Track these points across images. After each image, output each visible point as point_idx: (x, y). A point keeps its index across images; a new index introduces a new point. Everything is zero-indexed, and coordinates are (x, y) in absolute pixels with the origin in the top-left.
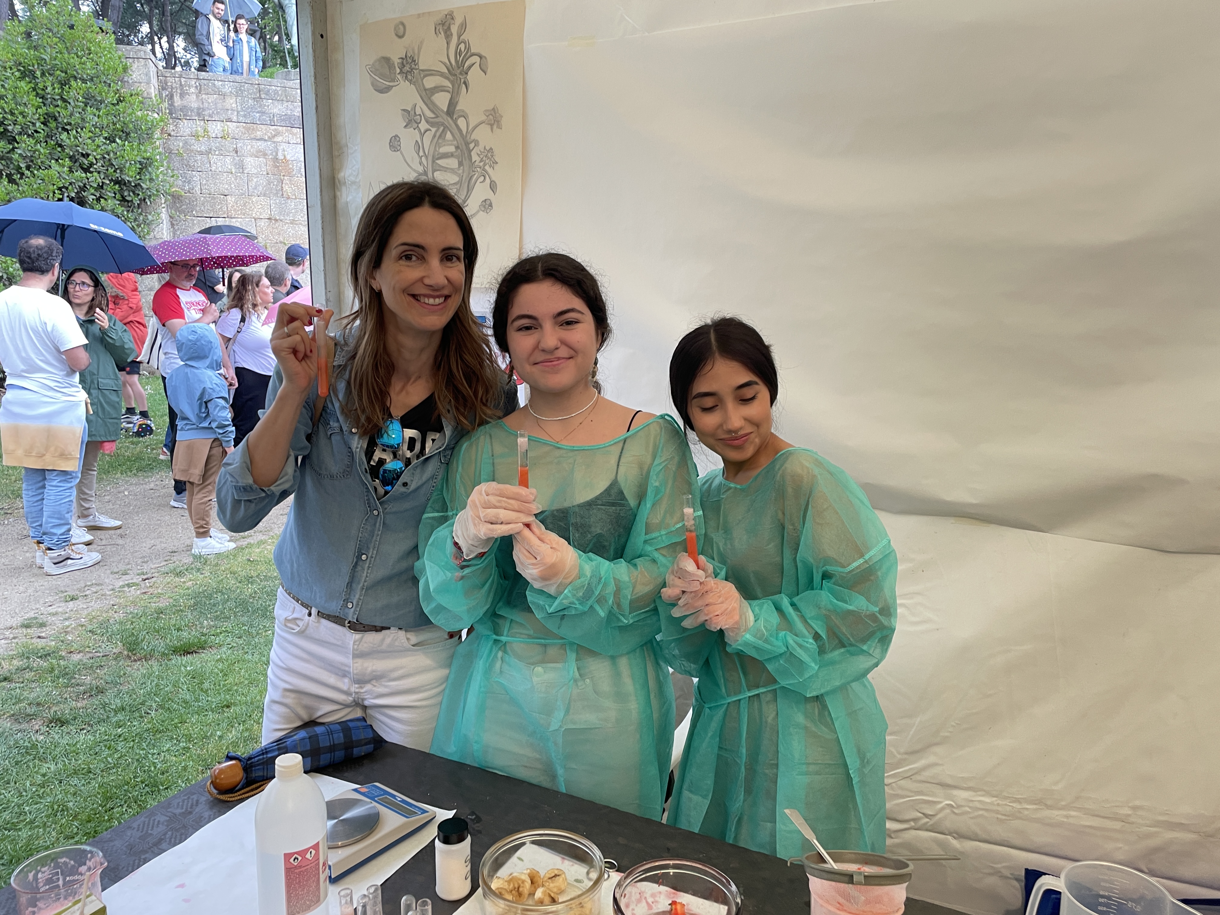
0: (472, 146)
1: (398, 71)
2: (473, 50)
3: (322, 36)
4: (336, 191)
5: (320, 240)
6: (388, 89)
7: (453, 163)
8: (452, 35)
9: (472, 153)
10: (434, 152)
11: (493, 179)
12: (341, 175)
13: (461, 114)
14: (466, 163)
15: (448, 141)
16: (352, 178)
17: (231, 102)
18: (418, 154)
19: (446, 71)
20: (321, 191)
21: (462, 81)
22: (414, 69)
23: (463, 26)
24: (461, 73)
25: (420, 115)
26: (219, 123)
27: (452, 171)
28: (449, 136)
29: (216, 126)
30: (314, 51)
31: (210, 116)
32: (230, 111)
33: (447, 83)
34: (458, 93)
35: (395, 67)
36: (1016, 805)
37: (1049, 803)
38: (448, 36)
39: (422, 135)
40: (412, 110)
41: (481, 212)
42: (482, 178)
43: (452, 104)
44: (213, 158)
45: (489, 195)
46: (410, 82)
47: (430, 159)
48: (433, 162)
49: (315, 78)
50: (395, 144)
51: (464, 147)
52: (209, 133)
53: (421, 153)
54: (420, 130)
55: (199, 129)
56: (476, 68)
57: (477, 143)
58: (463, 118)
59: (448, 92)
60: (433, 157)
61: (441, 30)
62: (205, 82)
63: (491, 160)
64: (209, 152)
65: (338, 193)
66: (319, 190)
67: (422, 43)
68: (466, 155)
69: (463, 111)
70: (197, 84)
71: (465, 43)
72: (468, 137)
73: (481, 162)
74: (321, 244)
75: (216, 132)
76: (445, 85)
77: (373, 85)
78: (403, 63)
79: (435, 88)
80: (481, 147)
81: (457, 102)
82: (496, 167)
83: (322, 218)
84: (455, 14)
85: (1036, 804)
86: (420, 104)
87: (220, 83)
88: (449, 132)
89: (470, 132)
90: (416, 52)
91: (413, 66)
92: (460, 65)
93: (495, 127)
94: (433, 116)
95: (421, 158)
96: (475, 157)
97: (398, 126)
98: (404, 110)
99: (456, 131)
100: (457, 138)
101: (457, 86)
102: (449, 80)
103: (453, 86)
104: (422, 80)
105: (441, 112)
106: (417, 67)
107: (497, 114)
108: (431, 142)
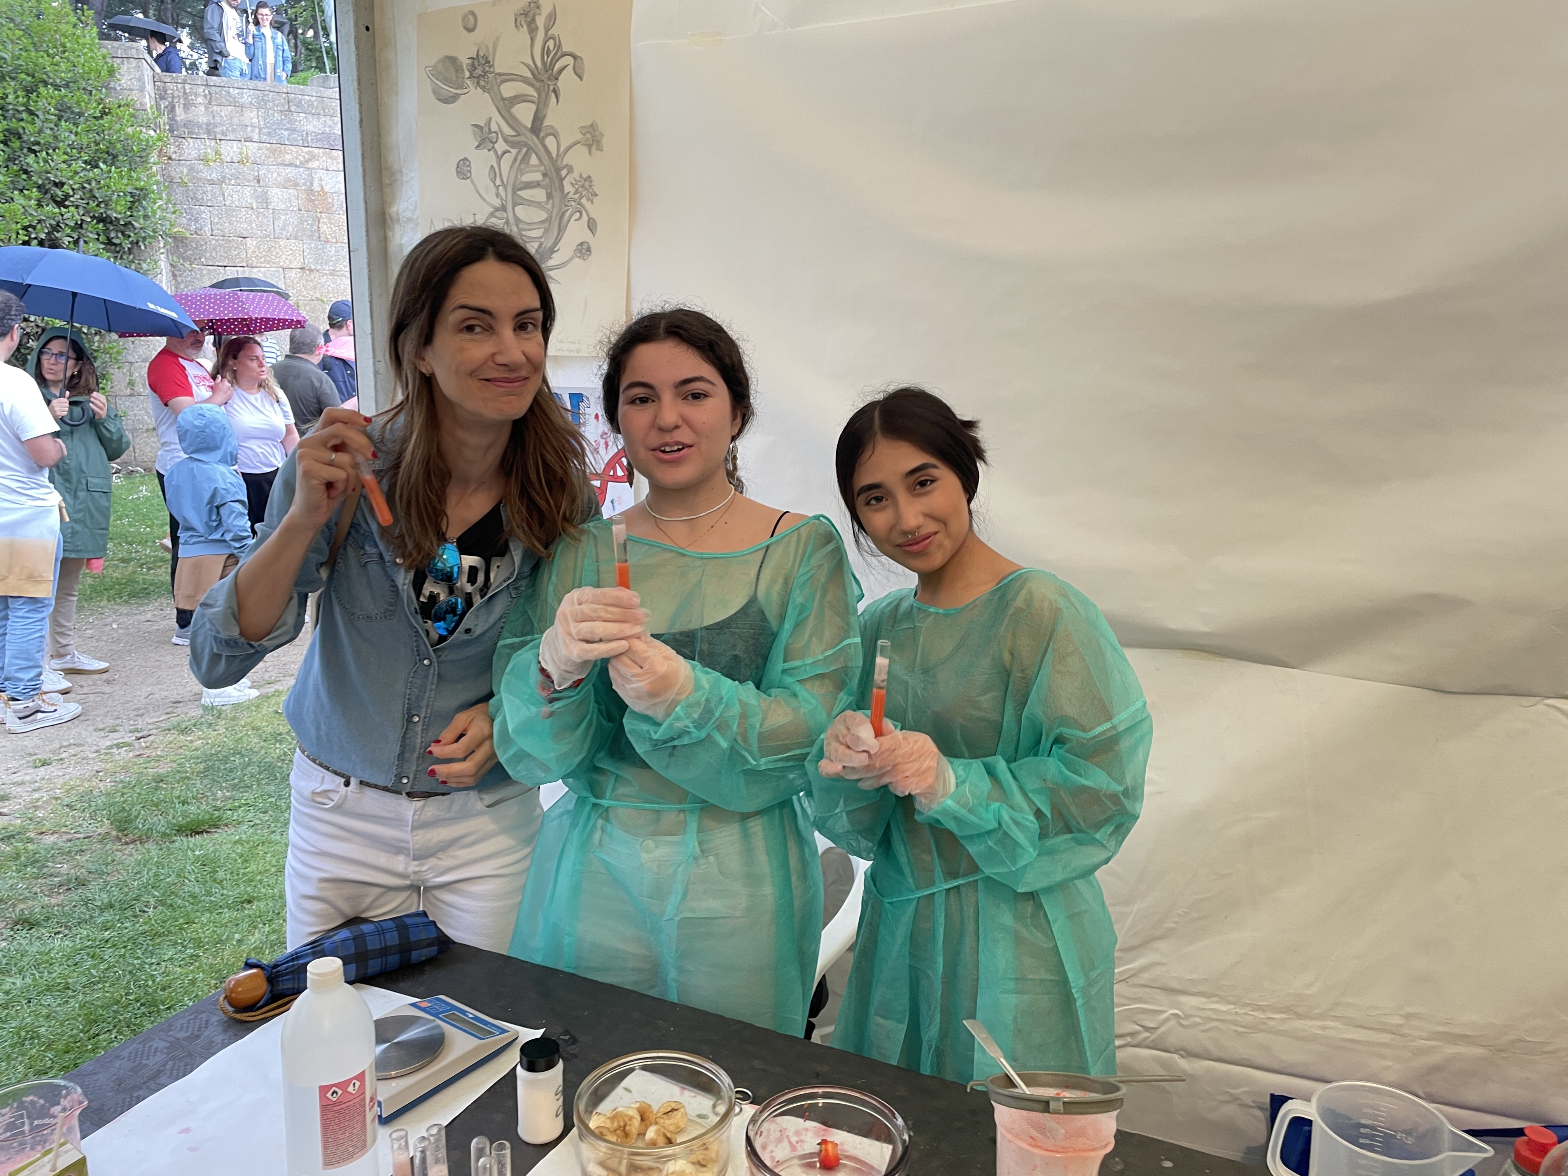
0: (564, 173)
1: (467, 74)
2: (565, 49)
3: (367, 28)
4: (387, 230)
5: (367, 294)
6: (453, 99)
7: (539, 195)
8: (537, 28)
9: (566, 183)
10: (515, 181)
11: (592, 216)
12: (393, 210)
13: (549, 131)
14: (557, 195)
15: (534, 166)
16: (408, 214)
17: (251, 116)
18: (494, 183)
19: (530, 76)
20: (367, 231)
21: (551, 88)
22: (488, 72)
23: (552, 18)
24: (549, 79)
25: (495, 132)
26: (235, 144)
27: (539, 205)
28: (534, 160)
29: (232, 147)
30: (357, 48)
31: (223, 134)
32: (249, 128)
33: (531, 91)
34: (546, 104)
35: (463, 70)
36: (1259, 1014)
37: (1300, 1010)
38: (533, 30)
39: (499, 158)
40: (485, 125)
41: (577, 259)
42: (578, 214)
43: (538, 119)
44: (228, 189)
45: (587, 236)
46: (484, 88)
47: (510, 189)
48: (514, 193)
49: (359, 83)
50: (463, 169)
51: (554, 175)
52: (223, 157)
53: (498, 182)
54: (496, 152)
55: (209, 151)
56: (569, 72)
57: (570, 170)
58: (552, 137)
59: (533, 102)
60: (514, 186)
61: (523, 22)
62: (218, 89)
63: (588, 191)
64: (222, 181)
65: (390, 234)
66: (364, 229)
67: (498, 38)
68: (557, 184)
69: (552, 127)
70: (207, 92)
71: (554, 39)
72: (559, 162)
73: (575, 194)
74: (368, 300)
75: (231, 155)
76: (529, 93)
77: (434, 92)
79: (516, 97)
80: (576, 175)
81: (544, 116)
82: (596, 200)
83: (369, 265)
85: (1283, 1013)
86: (497, 117)
87: (237, 91)
88: (533, 155)
89: (561, 155)
90: (491, 50)
91: (487, 68)
92: (548, 67)
93: (594, 149)
94: (514, 133)
95: (497, 187)
96: (568, 188)
97: (467, 146)
98: (475, 126)
99: (542, 153)
100: (545, 163)
101: (543, 95)
102: (533, 86)
103: (539, 95)
104: (499, 86)
105: (523, 129)
106: (492, 70)
107: (597, 132)
108: (511, 168)
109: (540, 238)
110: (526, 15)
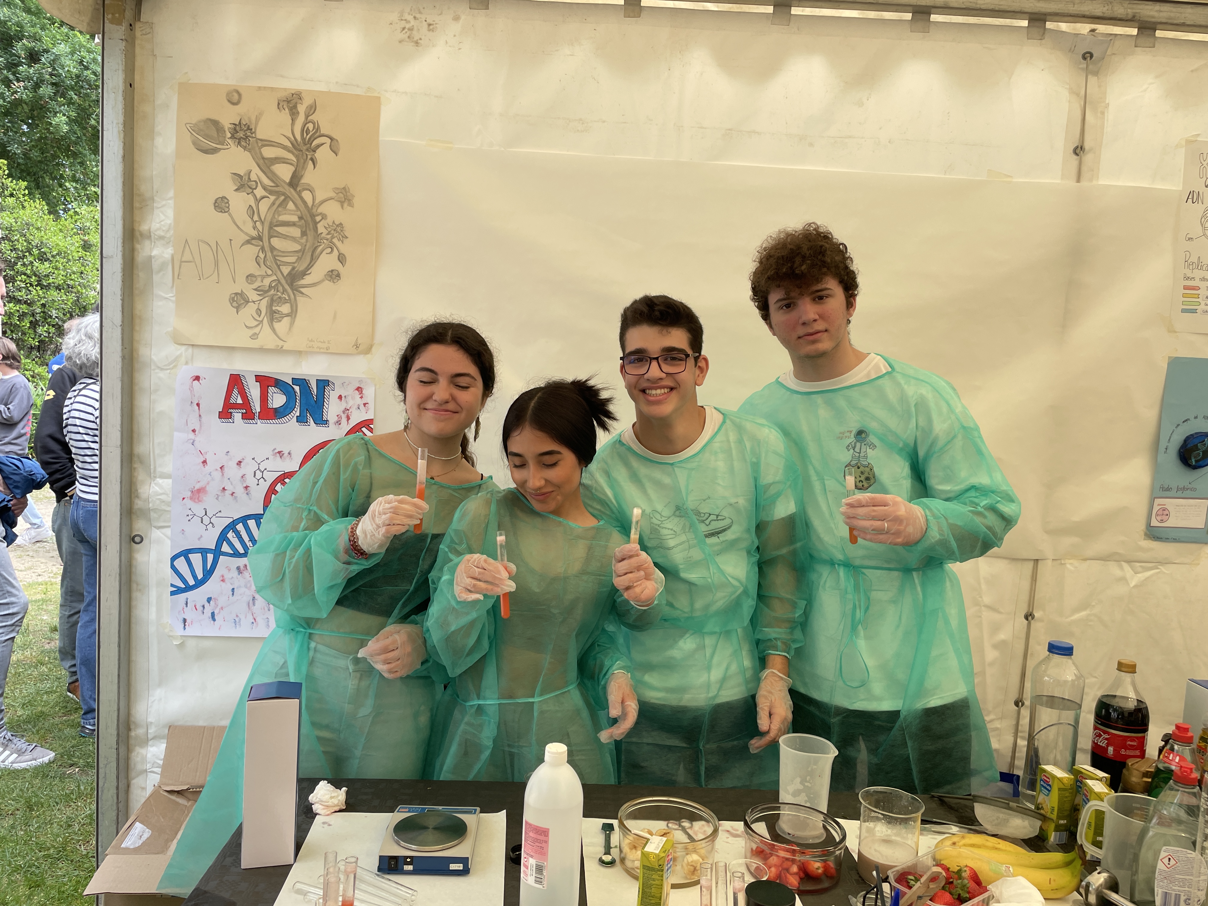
0: (318, 218)
1: (229, 135)
2: (323, 131)
3: (131, 85)
4: (136, 243)
6: (214, 151)
7: (296, 232)
8: (298, 113)
9: (319, 226)
10: (272, 219)
11: (342, 251)
12: (145, 228)
13: (308, 187)
14: (311, 234)
15: (290, 210)
16: (160, 233)
18: (252, 219)
19: (290, 145)
21: (309, 157)
22: (249, 136)
23: (312, 109)
24: (307, 150)
25: (255, 181)
27: (293, 239)
28: (291, 206)
30: (123, 99)
34: (304, 168)
35: (225, 131)
38: (294, 113)
39: (258, 201)
40: (245, 175)
41: (327, 281)
42: (329, 250)
43: (296, 177)
45: (338, 266)
46: (245, 148)
47: (267, 225)
48: (271, 228)
49: (124, 127)
50: (221, 205)
51: (309, 219)
53: (256, 218)
54: (255, 196)
56: (326, 148)
57: (324, 217)
58: (308, 192)
59: (291, 164)
60: (271, 223)
61: (285, 107)
63: (340, 234)
67: (260, 114)
68: (311, 226)
69: (309, 185)
71: (314, 123)
72: (314, 210)
73: (328, 234)
76: (289, 158)
77: (194, 143)
78: (235, 129)
79: (276, 158)
80: (329, 221)
81: (302, 176)
82: (345, 241)
84: (303, 95)
86: (257, 171)
88: (291, 202)
89: (316, 206)
90: (254, 121)
91: (249, 134)
92: (307, 142)
93: (345, 205)
94: (273, 185)
95: (255, 222)
96: (321, 229)
97: (228, 189)
98: (235, 174)
99: (299, 202)
100: (302, 210)
101: (302, 161)
102: (293, 154)
103: (298, 160)
104: (260, 148)
105: (282, 183)
106: (254, 135)
107: (348, 194)
108: (269, 209)
109: (294, 263)
110: (289, 102)
